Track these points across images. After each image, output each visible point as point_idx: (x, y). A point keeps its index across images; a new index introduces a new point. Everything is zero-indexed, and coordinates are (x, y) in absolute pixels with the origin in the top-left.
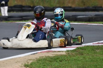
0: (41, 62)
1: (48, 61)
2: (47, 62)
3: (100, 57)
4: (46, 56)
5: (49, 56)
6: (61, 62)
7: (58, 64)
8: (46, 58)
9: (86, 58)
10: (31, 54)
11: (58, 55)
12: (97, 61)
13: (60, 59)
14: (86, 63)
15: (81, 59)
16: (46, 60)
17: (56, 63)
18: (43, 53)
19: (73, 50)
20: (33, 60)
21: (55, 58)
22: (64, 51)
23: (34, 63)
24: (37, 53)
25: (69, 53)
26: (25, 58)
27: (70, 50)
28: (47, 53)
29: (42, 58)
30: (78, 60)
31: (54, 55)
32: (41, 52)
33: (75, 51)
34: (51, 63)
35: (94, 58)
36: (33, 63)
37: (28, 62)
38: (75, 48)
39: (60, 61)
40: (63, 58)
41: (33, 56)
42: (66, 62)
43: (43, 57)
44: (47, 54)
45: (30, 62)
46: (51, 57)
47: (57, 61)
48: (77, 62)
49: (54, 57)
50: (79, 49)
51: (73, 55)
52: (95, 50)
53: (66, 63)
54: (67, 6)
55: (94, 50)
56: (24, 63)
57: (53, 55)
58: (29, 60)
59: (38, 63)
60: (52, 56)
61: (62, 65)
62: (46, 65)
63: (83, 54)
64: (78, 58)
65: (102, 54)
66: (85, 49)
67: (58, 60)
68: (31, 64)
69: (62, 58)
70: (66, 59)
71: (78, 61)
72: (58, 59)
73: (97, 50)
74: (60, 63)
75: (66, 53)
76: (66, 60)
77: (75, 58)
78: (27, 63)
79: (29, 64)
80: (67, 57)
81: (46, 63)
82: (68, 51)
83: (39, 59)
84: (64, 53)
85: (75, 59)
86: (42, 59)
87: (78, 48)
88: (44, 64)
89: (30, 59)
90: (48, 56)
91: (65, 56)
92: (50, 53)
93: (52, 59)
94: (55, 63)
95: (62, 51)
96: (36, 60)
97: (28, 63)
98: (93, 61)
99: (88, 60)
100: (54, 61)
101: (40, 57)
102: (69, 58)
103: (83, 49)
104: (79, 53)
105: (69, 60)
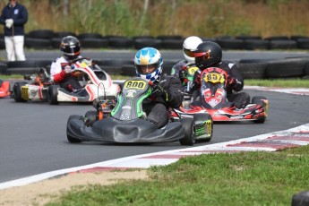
0: (72, 203)
1: (94, 199)
2: (92, 203)
3: (244, 188)
4: (90, 185)
5: (100, 186)
6: (131, 201)
8: (90, 190)
9: (203, 191)
10: (50, 179)
11: (125, 180)
12: (233, 200)
13: (130, 194)
15: (189, 193)
16: (89, 197)
18: (82, 175)
19: (170, 165)
20: (52, 196)
21: (116, 191)
22: (143, 169)
23: (53, 205)
24: (66, 174)
25: (156, 177)
26: (31, 191)
27: (161, 167)
28: (96, 173)
29: (78, 190)
30: (179, 198)
31: (115, 180)
32: (78, 172)
33: (175, 169)
35: (225, 192)
37: (36, 201)
38: (174, 161)
39: (127, 199)
40: (137, 192)
41: (55, 182)
42: (145, 204)
43: (81, 187)
44: (96, 176)
45: (42, 203)
46: (105, 187)
47: (120, 200)
48: (177, 203)
49: (114, 187)
50: (185, 162)
51: (166, 180)
52: (230, 166)
54: (171, 34)
55: (228, 167)
57: (111, 180)
58: (41, 196)
60: (107, 183)
63: (195, 179)
64: (181, 191)
65: (249, 178)
66: (204, 164)
67: (122, 197)
69: (134, 190)
70: (145, 196)
71: (180, 201)
72: (123, 193)
73: (235, 167)
74: (129, 205)
75: (148, 174)
76: (145, 198)
77: (171, 191)
80: (149, 189)
82: (154, 169)
83: (69, 192)
84: (143, 176)
85: (171, 196)
86: (77, 194)
87: (183, 160)
89: (43, 193)
90: (96, 185)
91: (146, 184)
92: (104, 173)
93: (106, 193)
95: (139, 170)
96: (61, 198)
98: (224, 200)
99: (209, 198)
100: (113, 200)
101: (72, 187)
102: (156, 192)
103: (197, 164)
104: (185, 174)
105: (153, 196)
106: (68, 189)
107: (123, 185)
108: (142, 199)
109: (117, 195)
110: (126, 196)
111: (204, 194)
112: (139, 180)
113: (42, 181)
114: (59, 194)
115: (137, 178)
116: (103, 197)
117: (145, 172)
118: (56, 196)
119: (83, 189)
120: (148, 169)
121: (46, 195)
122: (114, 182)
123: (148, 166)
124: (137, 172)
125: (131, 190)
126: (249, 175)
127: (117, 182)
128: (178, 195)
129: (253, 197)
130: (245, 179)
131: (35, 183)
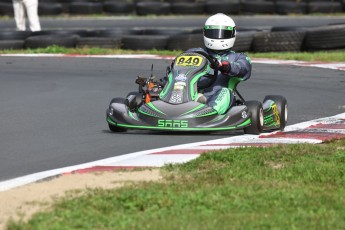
0: (68, 212)
1: (95, 207)
2: (92, 212)
3: (284, 190)
4: (89, 189)
5: (102, 190)
6: (142, 209)
7: (130, 220)
8: (90, 196)
9: (232, 195)
10: (38, 182)
11: (133, 182)
12: (271, 206)
13: (140, 199)
14: (230, 215)
15: (215, 198)
16: (90, 204)
17: (124, 217)
18: (78, 175)
19: (188, 163)
20: (41, 204)
21: (123, 197)
22: (155, 168)
23: (44, 215)
24: (57, 176)
25: (172, 178)
26: (14, 198)
27: (178, 165)
28: (96, 174)
29: (74, 195)
30: (202, 204)
31: (120, 182)
32: (73, 172)
33: (195, 167)
34: (105, 217)
35: (260, 196)
36: (41, 218)
37: (22, 211)
38: (194, 157)
39: (137, 206)
40: (149, 196)
41: (45, 186)
42: (160, 212)
43: (78, 191)
44: (96, 178)
45: (30, 212)
46: (109, 191)
47: (128, 208)
48: (200, 210)
49: (120, 191)
50: (208, 158)
51: (185, 181)
52: (265, 163)
53: (159, 218)
55: (262, 164)
56: (6, 218)
57: (115, 182)
58: (27, 203)
59: (59, 216)
60: (111, 187)
61: (144, 224)
62: (86, 223)
63: (222, 180)
64: (205, 195)
65: (290, 178)
66: (232, 161)
67: (131, 204)
68: (32, 222)
69: (145, 194)
70: (160, 202)
71: (203, 207)
72: (131, 198)
73: (272, 163)
74: (139, 214)
75: (161, 174)
76: (159, 205)
77: (192, 195)
78: (16, 219)
79: (26, 220)
80: (164, 194)
81: (86, 215)
82: (170, 167)
83: (63, 199)
84: (155, 177)
85: (192, 201)
86: (74, 200)
87: (206, 156)
88: (79, 221)
89: (30, 199)
90: (97, 189)
91: (159, 186)
92: (106, 174)
93: (110, 198)
94: (121, 218)
95: (150, 169)
96: (53, 206)
97: (22, 215)
98: (259, 207)
99: (240, 204)
100: (119, 208)
101: (66, 192)
102: (173, 197)
103: (222, 160)
104: (208, 173)
105: (170, 202)
106: (62, 194)
107: (131, 188)
108: (156, 206)
109: (124, 201)
110: (135, 203)
111: (233, 198)
112: (151, 182)
113: (28, 185)
114: (50, 201)
115: (148, 179)
116: (107, 204)
117: (157, 171)
118: (46, 204)
119: (80, 195)
120: (161, 168)
121: (34, 203)
122: (119, 185)
123: (161, 164)
124: (147, 171)
125: (141, 195)
126: (290, 175)
127: (122, 185)
128: (200, 201)
129: (296, 202)
130: (284, 179)
131: (18, 187)
